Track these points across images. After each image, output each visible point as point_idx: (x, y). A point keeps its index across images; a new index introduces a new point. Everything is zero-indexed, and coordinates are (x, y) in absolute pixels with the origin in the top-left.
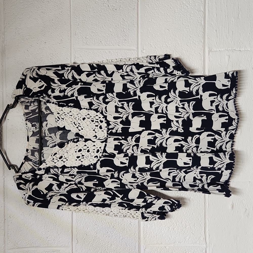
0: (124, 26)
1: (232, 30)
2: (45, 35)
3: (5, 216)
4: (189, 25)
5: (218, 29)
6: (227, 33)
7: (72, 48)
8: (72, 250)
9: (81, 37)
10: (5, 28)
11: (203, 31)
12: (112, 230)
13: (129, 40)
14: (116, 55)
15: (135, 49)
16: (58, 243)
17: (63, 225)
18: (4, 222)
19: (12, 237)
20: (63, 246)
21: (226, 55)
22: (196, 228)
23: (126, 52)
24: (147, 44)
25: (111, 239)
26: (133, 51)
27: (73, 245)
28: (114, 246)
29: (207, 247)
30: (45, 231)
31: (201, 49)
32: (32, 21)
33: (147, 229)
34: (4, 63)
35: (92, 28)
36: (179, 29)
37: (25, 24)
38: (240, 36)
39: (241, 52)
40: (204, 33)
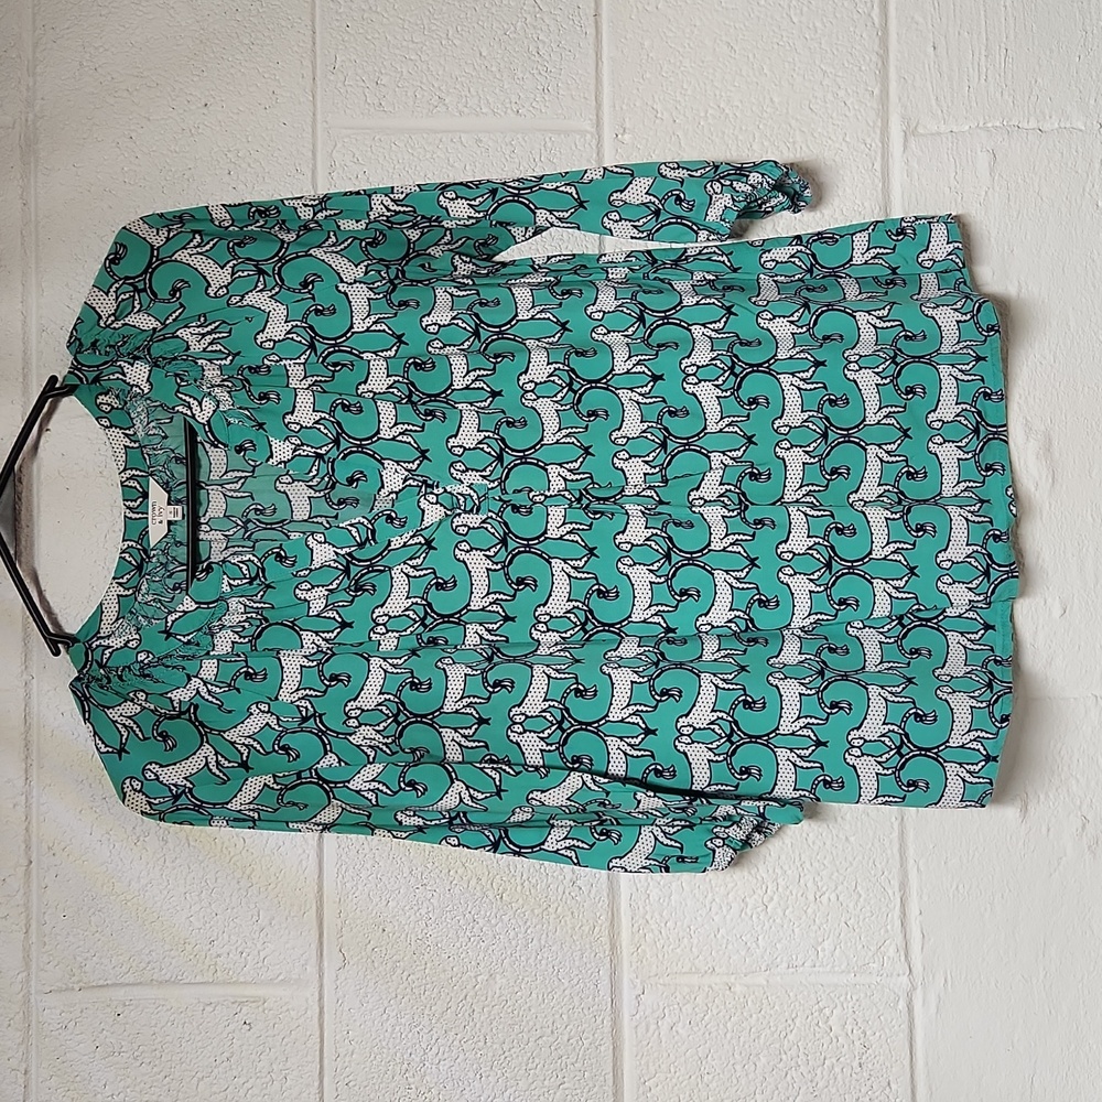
0: (539, 32)
1: (1002, 45)
2: (205, 74)
3: (28, 848)
4: (818, 24)
5: (943, 39)
6: (983, 58)
7: (319, 126)
8: (321, 998)
9: (358, 78)
10: (36, 45)
11: (876, 48)
12: (494, 910)
13: (561, 92)
14: (508, 152)
15: (589, 128)
16: (260, 964)
17: (279, 885)
18: (28, 873)
19: (58, 937)
20: (280, 978)
21: (979, 150)
22: (865, 900)
23: (547, 139)
24: (638, 104)
25: (490, 951)
26: (578, 137)
27: (326, 975)
28: (504, 980)
29: (914, 988)
30: (201, 915)
31: (871, 124)
32: (151, 17)
33: (648, 908)
34: (32, 192)
35: (405, 43)
36: (775, 40)
37: (123, 29)
38: (1037, 67)
39: (1044, 135)
40: (881, 56)
